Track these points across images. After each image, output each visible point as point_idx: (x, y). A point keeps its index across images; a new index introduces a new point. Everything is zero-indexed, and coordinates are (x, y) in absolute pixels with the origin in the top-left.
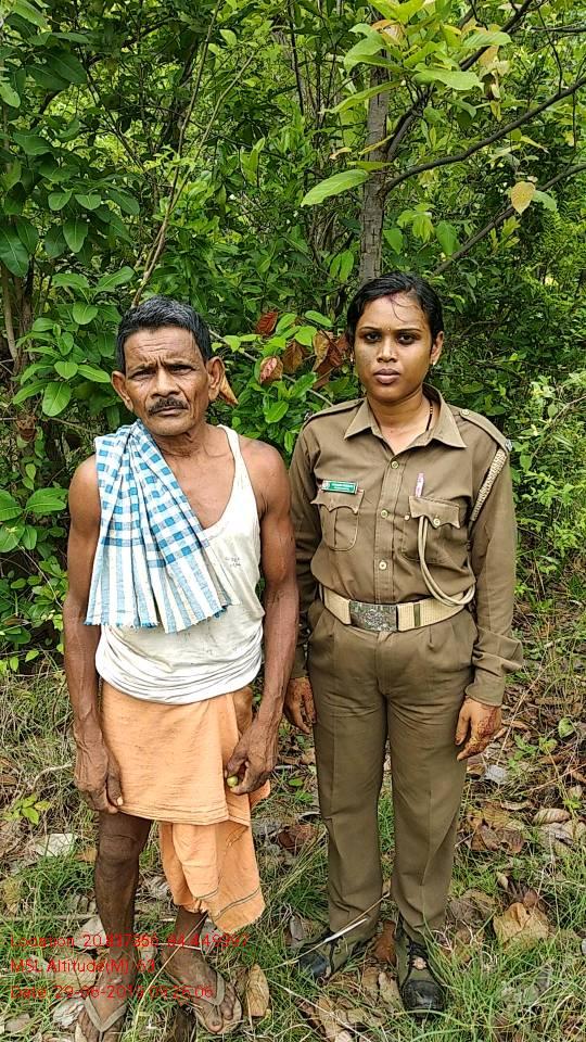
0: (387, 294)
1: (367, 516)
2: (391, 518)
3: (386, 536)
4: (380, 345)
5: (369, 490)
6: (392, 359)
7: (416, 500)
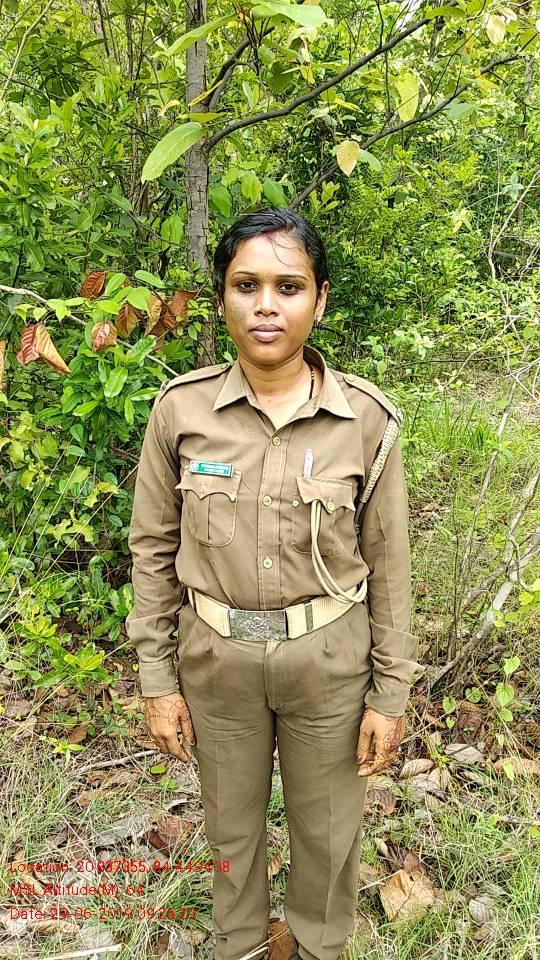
0: (264, 232)
1: (246, 503)
2: (276, 505)
3: (271, 527)
4: (258, 295)
5: (247, 473)
6: (273, 313)
7: (305, 481)
